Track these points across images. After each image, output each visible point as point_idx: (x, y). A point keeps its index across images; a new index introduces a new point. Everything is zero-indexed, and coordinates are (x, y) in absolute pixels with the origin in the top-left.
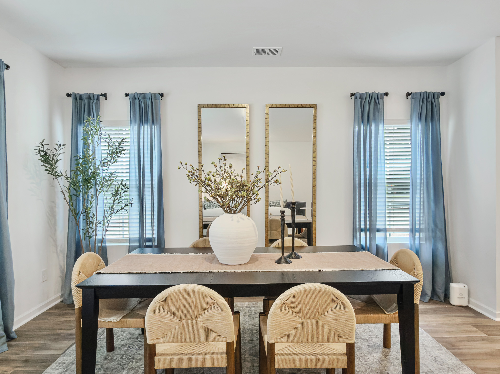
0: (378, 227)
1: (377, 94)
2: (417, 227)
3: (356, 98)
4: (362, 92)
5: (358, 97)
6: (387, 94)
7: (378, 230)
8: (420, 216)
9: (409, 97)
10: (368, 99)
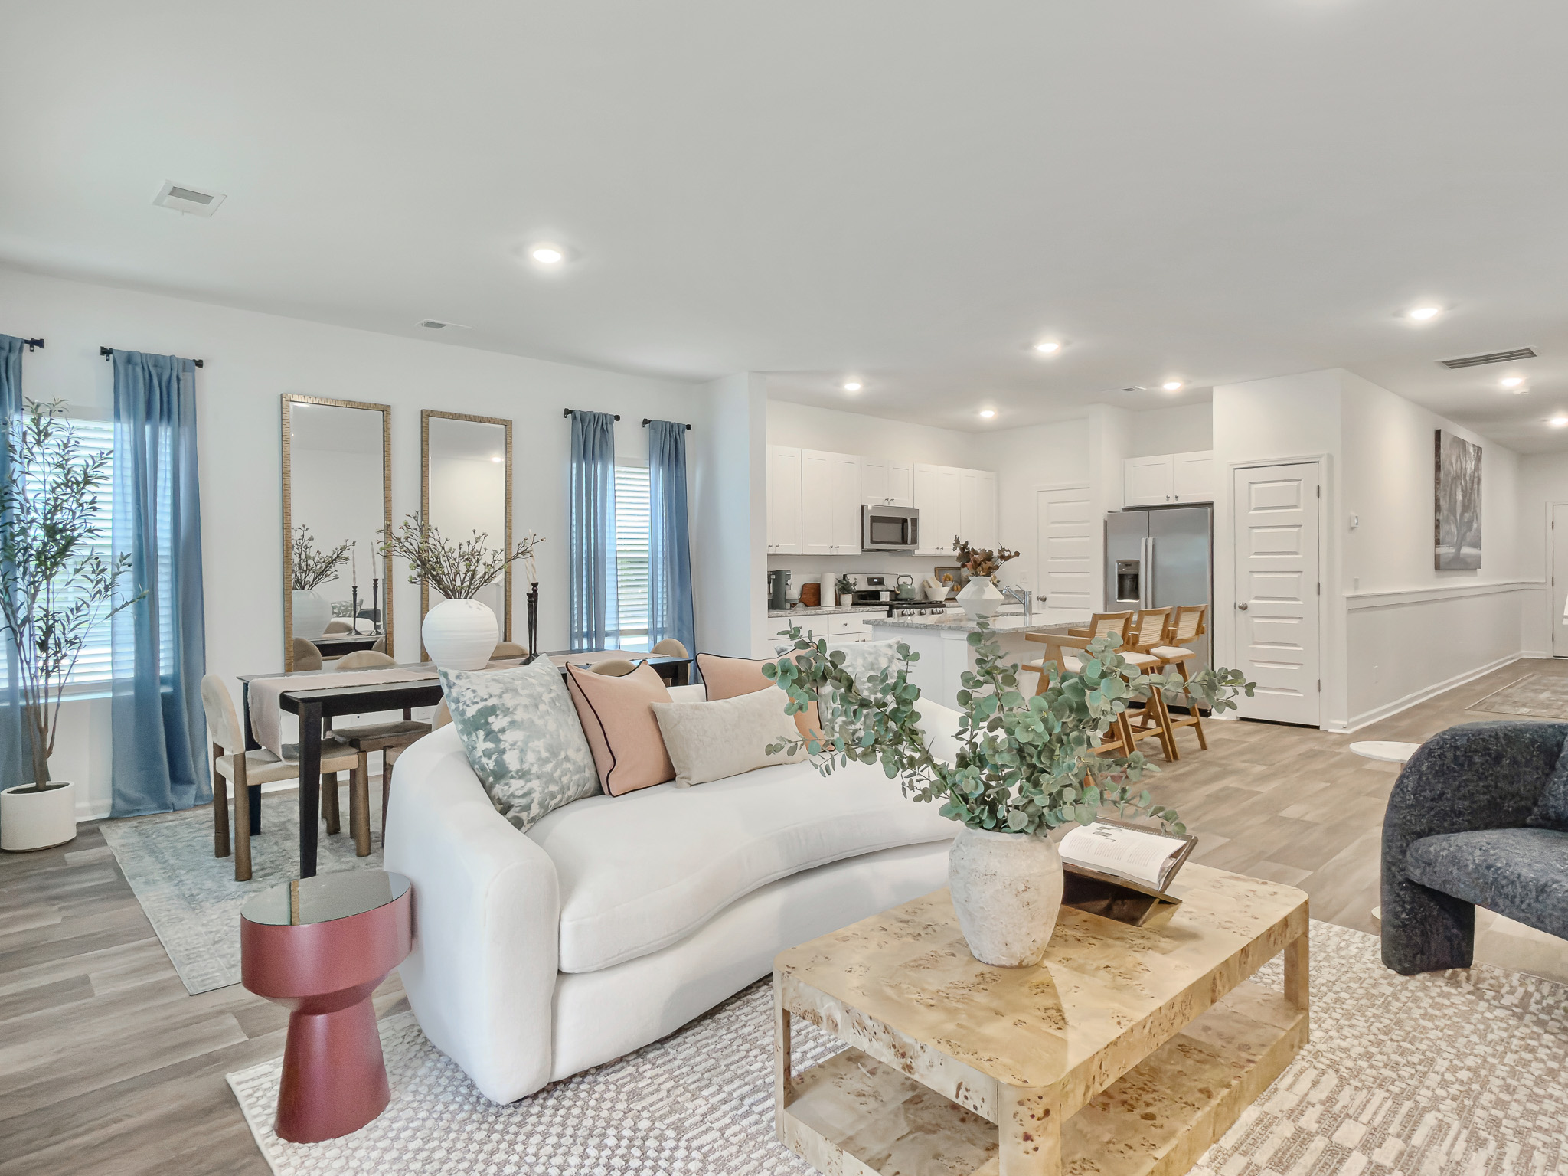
0: (607, 629)
1: (606, 415)
2: (659, 625)
3: (574, 418)
4: (585, 409)
5: (578, 416)
6: (617, 418)
7: (607, 634)
8: (663, 610)
9: (647, 426)
10: (592, 424)
